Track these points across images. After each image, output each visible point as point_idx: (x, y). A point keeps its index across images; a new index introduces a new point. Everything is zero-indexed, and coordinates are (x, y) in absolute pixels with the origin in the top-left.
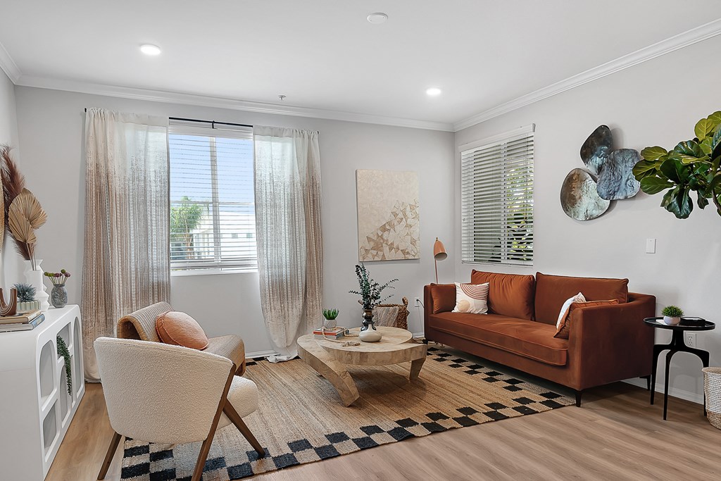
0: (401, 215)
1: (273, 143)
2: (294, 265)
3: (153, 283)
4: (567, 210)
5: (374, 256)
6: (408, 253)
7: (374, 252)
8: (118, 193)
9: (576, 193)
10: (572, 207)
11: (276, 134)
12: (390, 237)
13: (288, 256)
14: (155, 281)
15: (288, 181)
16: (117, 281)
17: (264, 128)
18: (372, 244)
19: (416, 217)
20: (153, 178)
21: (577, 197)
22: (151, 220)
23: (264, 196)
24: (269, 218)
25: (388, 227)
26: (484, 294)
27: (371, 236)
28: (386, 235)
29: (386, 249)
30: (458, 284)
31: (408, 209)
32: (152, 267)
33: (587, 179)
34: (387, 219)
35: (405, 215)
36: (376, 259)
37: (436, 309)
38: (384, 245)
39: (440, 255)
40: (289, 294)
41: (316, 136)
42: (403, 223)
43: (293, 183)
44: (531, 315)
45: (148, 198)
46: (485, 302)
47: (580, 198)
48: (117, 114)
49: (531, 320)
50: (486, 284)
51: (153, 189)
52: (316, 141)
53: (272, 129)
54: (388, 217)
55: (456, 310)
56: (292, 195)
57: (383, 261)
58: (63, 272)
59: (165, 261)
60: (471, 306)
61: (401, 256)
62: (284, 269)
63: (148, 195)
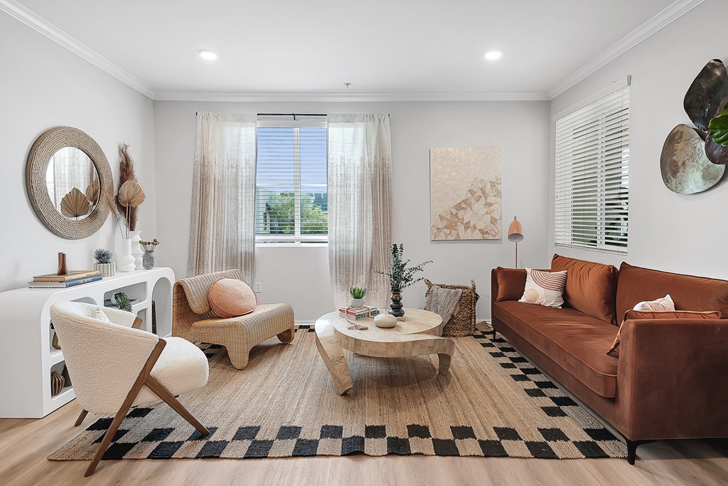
0: (480, 193)
1: (345, 129)
2: (360, 242)
3: (241, 253)
4: (668, 181)
5: (446, 235)
6: (487, 233)
7: (447, 231)
8: (217, 178)
9: (679, 158)
10: (673, 176)
11: (349, 119)
12: (467, 216)
13: (356, 233)
14: (243, 251)
15: (358, 163)
16: (211, 250)
17: (337, 115)
18: (445, 223)
19: (498, 194)
20: (244, 166)
21: (680, 164)
22: (242, 200)
23: (335, 177)
24: (338, 197)
25: (463, 205)
26: (559, 283)
27: (444, 214)
28: (461, 214)
29: (461, 228)
30: (528, 270)
31: (489, 186)
32: (241, 238)
33: (692, 137)
34: (463, 198)
35: (484, 192)
36: (449, 238)
37: (500, 296)
38: (459, 224)
39: (515, 236)
40: (355, 268)
41: (387, 118)
42: (483, 200)
43: (363, 165)
44: (611, 316)
45: (240, 183)
46: (560, 294)
47: (684, 164)
48: (218, 115)
49: (612, 323)
50: (563, 272)
51: (244, 174)
52: (388, 123)
53: (344, 116)
54: (464, 195)
55: (523, 300)
56: (362, 175)
57: (457, 240)
58: (155, 241)
59: (251, 235)
60: (540, 298)
61: (479, 236)
62: (352, 244)
63: (240, 178)
